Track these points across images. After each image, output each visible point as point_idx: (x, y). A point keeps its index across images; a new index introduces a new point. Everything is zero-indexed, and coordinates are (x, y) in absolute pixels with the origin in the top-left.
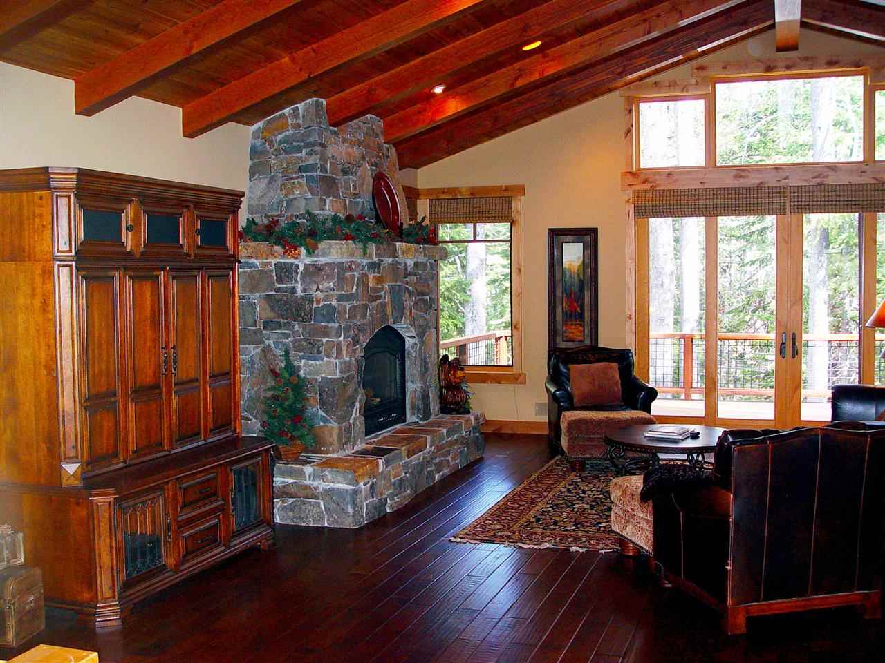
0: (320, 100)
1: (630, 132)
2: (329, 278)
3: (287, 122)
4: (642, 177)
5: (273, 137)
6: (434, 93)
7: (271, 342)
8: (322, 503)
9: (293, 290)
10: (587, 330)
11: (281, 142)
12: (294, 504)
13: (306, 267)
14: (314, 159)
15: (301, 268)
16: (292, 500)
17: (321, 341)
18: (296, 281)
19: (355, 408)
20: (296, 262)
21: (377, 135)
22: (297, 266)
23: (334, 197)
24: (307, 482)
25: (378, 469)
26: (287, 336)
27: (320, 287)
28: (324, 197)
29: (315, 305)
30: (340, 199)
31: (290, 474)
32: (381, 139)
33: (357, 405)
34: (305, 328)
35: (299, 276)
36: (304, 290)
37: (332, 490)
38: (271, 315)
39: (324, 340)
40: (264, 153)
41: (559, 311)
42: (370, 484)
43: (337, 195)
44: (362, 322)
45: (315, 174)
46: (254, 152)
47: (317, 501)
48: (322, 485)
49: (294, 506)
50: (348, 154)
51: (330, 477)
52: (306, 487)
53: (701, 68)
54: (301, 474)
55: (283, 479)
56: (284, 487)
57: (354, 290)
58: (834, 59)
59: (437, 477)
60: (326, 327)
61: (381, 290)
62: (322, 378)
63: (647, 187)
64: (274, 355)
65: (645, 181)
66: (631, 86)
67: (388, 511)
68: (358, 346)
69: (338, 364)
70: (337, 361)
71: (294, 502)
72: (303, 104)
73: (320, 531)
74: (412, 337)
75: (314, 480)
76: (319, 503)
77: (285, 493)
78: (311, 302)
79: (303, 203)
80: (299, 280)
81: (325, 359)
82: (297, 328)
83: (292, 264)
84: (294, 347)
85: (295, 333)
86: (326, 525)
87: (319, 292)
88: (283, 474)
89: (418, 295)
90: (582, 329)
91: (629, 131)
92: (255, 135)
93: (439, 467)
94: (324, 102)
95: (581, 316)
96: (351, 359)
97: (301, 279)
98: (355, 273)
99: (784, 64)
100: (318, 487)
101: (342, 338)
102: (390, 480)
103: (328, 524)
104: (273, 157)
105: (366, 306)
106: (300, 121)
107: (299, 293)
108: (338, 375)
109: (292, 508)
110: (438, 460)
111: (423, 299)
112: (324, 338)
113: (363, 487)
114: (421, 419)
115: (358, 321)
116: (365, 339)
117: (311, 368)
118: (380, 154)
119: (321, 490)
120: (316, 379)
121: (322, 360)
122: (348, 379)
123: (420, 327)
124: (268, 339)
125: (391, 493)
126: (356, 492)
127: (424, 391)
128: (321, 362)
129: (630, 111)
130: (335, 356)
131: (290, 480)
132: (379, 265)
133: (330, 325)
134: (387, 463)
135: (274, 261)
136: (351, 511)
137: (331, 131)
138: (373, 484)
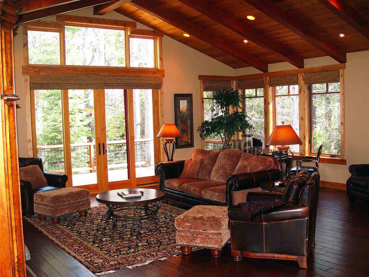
53: (60, 17)
91: (26, 44)
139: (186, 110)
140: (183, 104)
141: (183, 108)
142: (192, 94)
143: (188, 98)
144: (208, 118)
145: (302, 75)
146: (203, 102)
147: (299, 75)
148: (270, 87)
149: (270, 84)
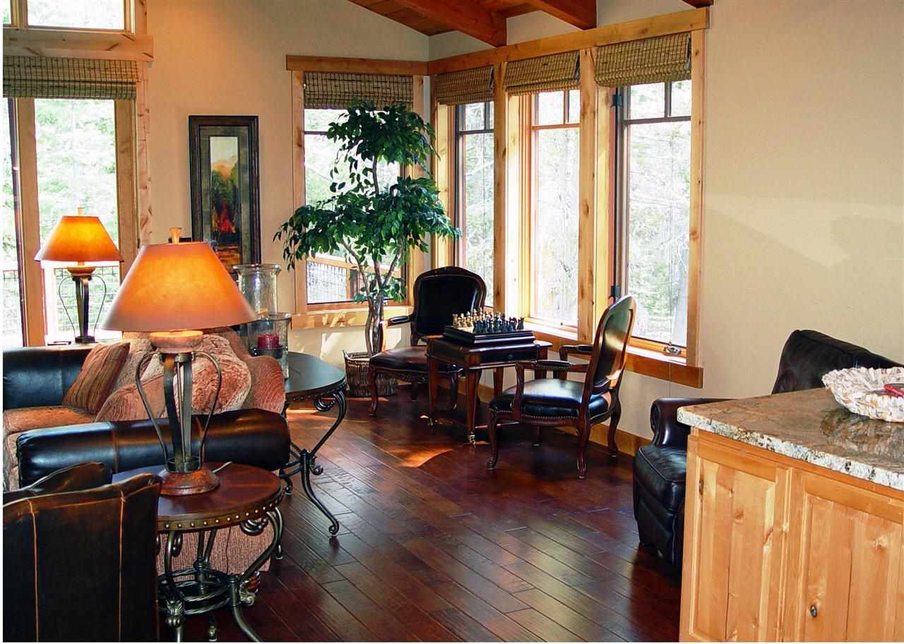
139: (234, 169)
140: (224, 152)
141: (225, 161)
142: (257, 117)
143: (244, 130)
144: (318, 193)
145: (589, 53)
146: (301, 145)
147: (582, 52)
148: (510, 95)
149: (509, 88)
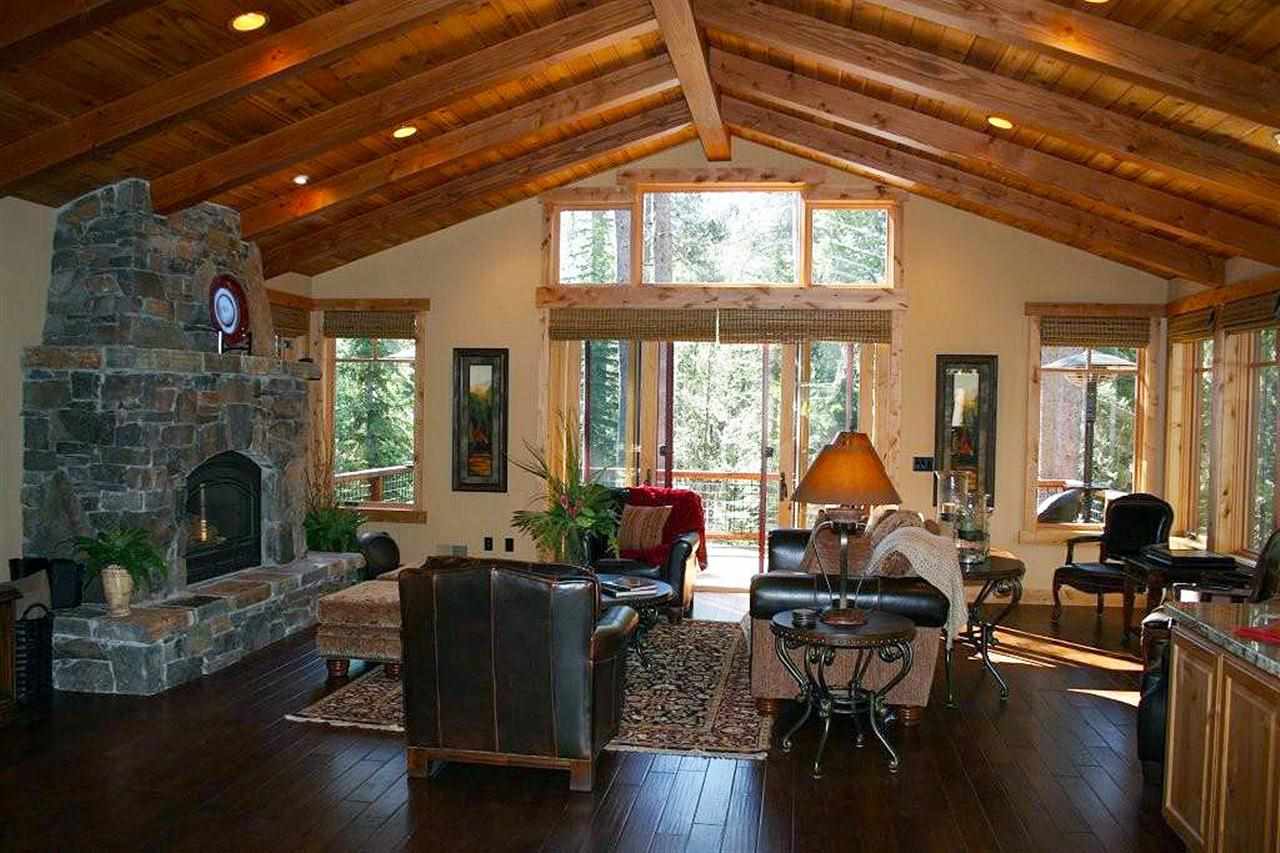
0: (142, 181)
1: (548, 243)
2: (135, 393)
3: (99, 205)
4: (560, 294)
5: (82, 223)
6: (296, 184)
7: (65, 469)
8: (110, 663)
9: (92, 407)
10: (495, 463)
11: (91, 229)
12: (78, 665)
13: (108, 378)
14: (127, 251)
15: (103, 380)
16: (75, 660)
17: (124, 468)
18: (96, 396)
19: (170, 550)
20: (96, 372)
21: (230, 230)
22: (98, 378)
23: (154, 297)
24: (93, 639)
25: (187, 622)
26: (84, 461)
27: (124, 403)
28: (140, 297)
29: (118, 425)
30: (164, 299)
31: (72, 628)
32: (237, 235)
33: (175, 545)
34: (105, 451)
35: (99, 389)
36: (104, 407)
37: (122, 648)
38: (66, 435)
39: (128, 467)
40: (70, 241)
41: (465, 442)
42: (175, 640)
43: (160, 296)
44: (186, 446)
45: (128, 269)
46: (58, 239)
47: (106, 662)
48: (112, 643)
49: (78, 669)
50: (183, 248)
51: (118, 633)
52: (93, 645)
53: (626, 175)
54: (85, 628)
55: (63, 635)
56: (66, 644)
57: (172, 409)
58: (768, 172)
59: (288, 631)
60: (129, 451)
61: (217, 410)
62: (125, 513)
63: (564, 305)
64: (68, 484)
65: (562, 298)
66: (550, 192)
67: (205, 672)
68: (176, 475)
69: (144, 496)
70: (143, 492)
71: (79, 663)
72: (118, 185)
73: (106, 698)
74: (269, 467)
75: (99, 637)
76: (107, 665)
77: (67, 652)
78: (113, 420)
79: (112, 303)
80: (99, 393)
81: (128, 489)
82: (96, 452)
83: (91, 375)
84: (92, 474)
85: (94, 458)
86: (115, 691)
87: (122, 410)
88: (62, 630)
89: (277, 418)
90: (489, 462)
91: (546, 242)
92: (62, 219)
93: (291, 619)
94: (148, 184)
95: (488, 448)
96: (165, 491)
97: (102, 393)
98: (175, 389)
99: (716, 175)
100: (107, 645)
101: (150, 465)
102: (210, 635)
103: (118, 690)
104: (81, 246)
105: (190, 429)
106: (114, 206)
107: (99, 410)
108: (144, 510)
109: (74, 670)
110: (290, 611)
111: (284, 423)
112: (127, 464)
113: (163, 645)
114: (279, 563)
115: (178, 445)
116: (188, 468)
117: (112, 500)
118: (234, 252)
119: (110, 647)
120: (117, 514)
121: (124, 490)
122: (159, 514)
123: (279, 454)
124: (62, 464)
125: (211, 651)
126: (152, 651)
127: (284, 530)
128: (124, 494)
129: (548, 220)
130: (140, 485)
131: (72, 637)
132: (215, 380)
133: (136, 449)
134: (203, 615)
135: (70, 371)
136: (144, 673)
137: (155, 219)
138: (179, 641)
142: (997, 356)
143: (985, 368)
146: (1037, 381)
148: (1228, 333)
149: (1225, 327)
